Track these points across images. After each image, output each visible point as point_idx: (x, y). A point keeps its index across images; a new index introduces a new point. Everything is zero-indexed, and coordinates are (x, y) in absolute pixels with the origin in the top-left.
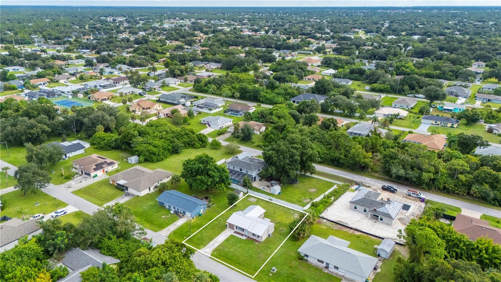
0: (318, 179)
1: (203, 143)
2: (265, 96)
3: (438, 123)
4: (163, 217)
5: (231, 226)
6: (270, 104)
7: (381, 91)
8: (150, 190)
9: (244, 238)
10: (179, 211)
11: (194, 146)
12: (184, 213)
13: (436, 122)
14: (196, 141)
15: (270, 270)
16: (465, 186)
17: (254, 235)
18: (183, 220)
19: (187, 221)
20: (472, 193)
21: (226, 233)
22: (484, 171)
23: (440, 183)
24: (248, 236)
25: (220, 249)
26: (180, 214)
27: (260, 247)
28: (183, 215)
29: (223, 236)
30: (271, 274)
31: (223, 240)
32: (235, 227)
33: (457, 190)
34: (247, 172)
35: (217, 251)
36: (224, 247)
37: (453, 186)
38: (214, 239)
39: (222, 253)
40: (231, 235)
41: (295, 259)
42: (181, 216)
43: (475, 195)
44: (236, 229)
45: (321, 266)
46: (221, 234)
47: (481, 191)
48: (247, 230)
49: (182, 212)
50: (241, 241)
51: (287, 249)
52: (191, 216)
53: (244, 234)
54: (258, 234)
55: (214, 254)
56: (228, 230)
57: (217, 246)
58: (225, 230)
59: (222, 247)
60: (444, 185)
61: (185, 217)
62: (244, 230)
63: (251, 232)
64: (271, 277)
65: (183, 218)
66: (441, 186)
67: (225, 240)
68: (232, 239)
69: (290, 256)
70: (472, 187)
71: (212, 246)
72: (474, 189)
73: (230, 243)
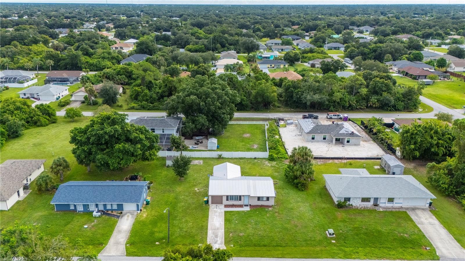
0: (237, 124)
1: (49, 116)
2: (87, 62)
3: (273, 66)
4: (86, 226)
5: (217, 200)
6: (96, 71)
7: (196, 51)
8: (19, 195)
9: (248, 209)
10: (109, 207)
11: (38, 124)
12: (120, 207)
13: (271, 66)
14: (39, 116)
15: (327, 236)
16: (365, 99)
17: (260, 199)
18: (127, 220)
19: (136, 218)
20: (370, 105)
21: (216, 212)
22: (379, 82)
23: (345, 101)
24: (250, 205)
25: (232, 237)
26: (112, 212)
27: (280, 212)
28: (119, 212)
29: (215, 217)
30: (333, 240)
31: (222, 223)
32: (224, 199)
33: (359, 105)
34: (163, 132)
35: (232, 242)
36: (235, 232)
37: (355, 102)
38: (208, 228)
39: (240, 241)
40: (226, 212)
41: (335, 210)
42: (116, 214)
43: (374, 105)
44: (227, 200)
45: (369, 206)
46: (209, 216)
47: (384, 100)
48: (249, 196)
49: (117, 208)
50: (247, 214)
51: (309, 203)
52: (135, 208)
53: (243, 204)
54: (268, 196)
55: (231, 247)
56: (213, 207)
57: (223, 235)
58: (209, 208)
59: (232, 232)
60: (350, 103)
61: (126, 214)
62: (242, 198)
63: (255, 196)
64: (338, 245)
65: (122, 216)
66: (347, 105)
67: (225, 222)
68: (234, 217)
69: (324, 208)
70: (370, 99)
71: (217, 238)
72: (373, 100)
73: (237, 223)
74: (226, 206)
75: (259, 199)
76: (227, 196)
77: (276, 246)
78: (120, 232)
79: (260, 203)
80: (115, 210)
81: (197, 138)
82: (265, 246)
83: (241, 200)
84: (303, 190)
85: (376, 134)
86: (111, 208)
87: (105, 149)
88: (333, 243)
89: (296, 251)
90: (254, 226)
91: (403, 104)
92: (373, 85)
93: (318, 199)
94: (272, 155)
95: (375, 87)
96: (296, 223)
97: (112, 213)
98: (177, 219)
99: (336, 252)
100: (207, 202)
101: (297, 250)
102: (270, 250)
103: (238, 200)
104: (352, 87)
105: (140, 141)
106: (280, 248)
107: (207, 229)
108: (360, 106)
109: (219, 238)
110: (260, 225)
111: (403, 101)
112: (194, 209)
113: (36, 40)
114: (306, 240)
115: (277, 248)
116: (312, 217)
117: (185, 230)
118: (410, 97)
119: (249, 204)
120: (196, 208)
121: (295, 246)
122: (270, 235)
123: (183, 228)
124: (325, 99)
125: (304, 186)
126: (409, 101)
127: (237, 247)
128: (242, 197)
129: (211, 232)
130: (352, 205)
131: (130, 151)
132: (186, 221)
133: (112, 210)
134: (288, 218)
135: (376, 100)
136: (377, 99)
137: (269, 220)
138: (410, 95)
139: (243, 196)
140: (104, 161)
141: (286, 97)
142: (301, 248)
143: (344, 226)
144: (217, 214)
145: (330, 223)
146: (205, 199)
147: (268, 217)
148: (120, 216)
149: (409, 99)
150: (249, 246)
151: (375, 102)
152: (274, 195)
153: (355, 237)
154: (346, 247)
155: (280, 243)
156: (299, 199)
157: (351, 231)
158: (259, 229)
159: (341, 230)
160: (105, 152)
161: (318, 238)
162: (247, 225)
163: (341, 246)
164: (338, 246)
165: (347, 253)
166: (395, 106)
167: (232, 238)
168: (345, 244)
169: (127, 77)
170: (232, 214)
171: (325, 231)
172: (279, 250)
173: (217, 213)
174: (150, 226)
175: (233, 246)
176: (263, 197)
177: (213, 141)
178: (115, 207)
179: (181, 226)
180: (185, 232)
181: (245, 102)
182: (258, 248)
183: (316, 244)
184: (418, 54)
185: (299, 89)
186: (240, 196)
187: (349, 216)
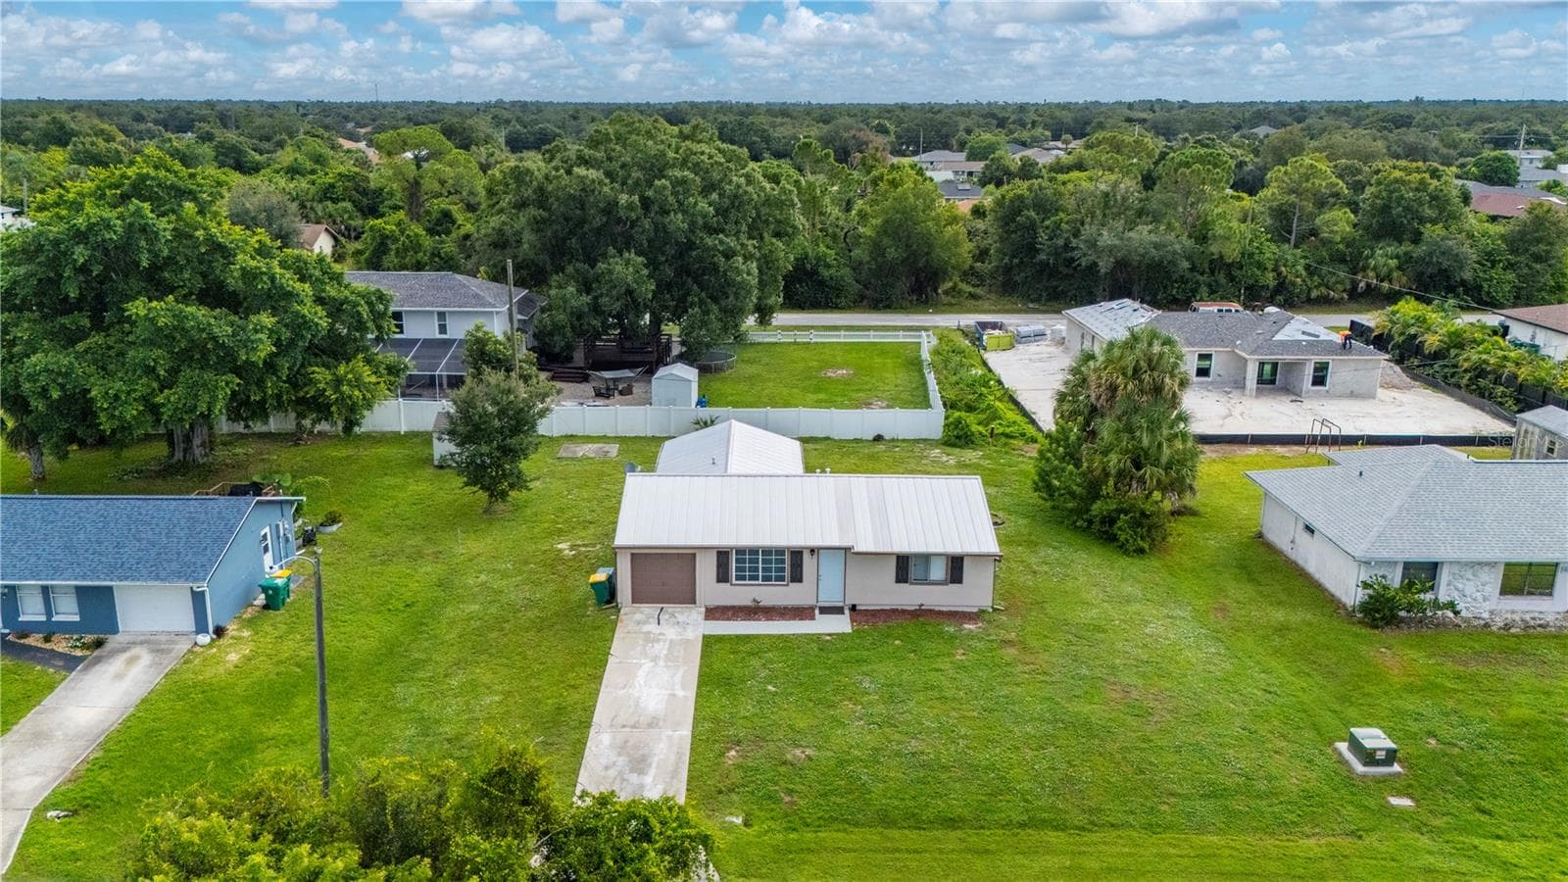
0: (796, 343)
5: (666, 577)
10: (30, 610)
15: (1350, 770)
16: (1342, 260)
17: (914, 572)
18: (119, 677)
19: (174, 672)
20: (1368, 285)
21: (650, 639)
22: (1403, 182)
23: (1261, 266)
24: (853, 608)
25: (739, 767)
26: (47, 640)
27: (1033, 643)
28: (89, 638)
29: (648, 665)
30: (1400, 794)
31: (680, 693)
32: (706, 569)
33: (1320, 285)
34: (443, 329)
35: (735, 797)
36: (759, 740)
37: (1304, 273)
38: (596, 719)
39: (790, 792)
40: (709, 642)
41: (1357, 635)
42: (66, 650)
43: (1386, 285)
44: (723, 577)
45: (1550, 618)
46: (611, 659)
47: (1431, 254)
48: (847, 550)
49: (77, 618)
50: (838, 651)
51: (1189, 604)
52: (185, 621)
53: (812, 602)
54: (956, 549)
55: (730, 828)
56: (638, 616)
57: (679, 755)
58: (615, 623)
59: (739, 743)
60: (1279, 274)
61: (124, 650)
62: (808, 562)
63: (881, 550)
64: (1437, 822)
65: (98, 660)
66: (1270, 279)
67: (698, 687)
68: (755, 662)
69: (1282, 630)
70: (1367, 258)
71: (641, 772)
72: (1382, 261)
73: (775, 694)
74: (714, 613)
75: (905, 567)
76: (723, 555)
77: (1022, 825)
78: (39, 738)
79: (910, 596)
80: (66, 628)
81: (608, 375)
82: (951, 823)
83: (800, 580)
84: (1141, 551)
85: (1437, 355)
86: (43, 618)
87: (82, 335)
88: (1400, 815)
89: (1165, 857)
90: (881, 708)
91: (1511, 276)
92: (1377, 197)
93: (1238, 591)
94: (959, 421)
95: (1386, 209)
96: (1134, 694)
97: (48, 646)
98: (421, 675)
99: (1445, 867)
100: (607, 594)
101: (1172, 851)
102: (987, 852)
103: (782, 579)
104: (1285, 212)
105: (278, 299)
106: (1052, 837)
107: (586, 724)
108: (1323, 290)
109: (652, 771)
110: (912, 704)
111: (1510, 266)
112: (527, 630)
113: (65, 133)
114: (1214, 793)
115: (1033, 836)
116: (1228, 666)
117: (448, 730)
118: (1542, 247)
119: (849, 602)
120: (539, 626)
121: (1149, 827)
122: (983, 757)
123: (437, 722)
124: (1177, 247)
125: (1150, 529)
126: (1538, 266)
127: (770, 830)
128: (806, 556)
129: (606, 739)
130: (1451, 605)
131: (214, 339)
132: (472, 687)
133: (50, 631)
134: (1084, 671)
135: (1393, 263)
136: (1397, 257)
137: (967, 681)
138: (1539, 241)
139: (812, 551)
140: (62, 387)
141: (1005, 254)
142: (1197, 840)
143: (1447, 714)
144: (660, 648)
145: (1344, 699)
146: (600, 576)
147: (961, 667)
148: (81, 659)
149: (1538, 258)
150: (846, 821)
151: (1391, 271)
152: (992, 547)
153: (1538, 774)
154: (1498, 837)
155: (1053, 807)
156: (1127, 589)
157: (1496, 743)
158: (908, 724)
159: (1431, 734)
160: (80, 347)
161: (1294, 778)
162: (833, 706)
163: (1462, 830)
164: (1440, 831)
165: (1521, 872)
166: (1480, 288)
167: (737, 776)
168: (1484, 818)
169: (361, 210)
170: (748, 647)
171: (1331, 744)
172: (1050, 851)
173: (657, 646)
174: (244, 712)
175: (739, 821)
176: (926, 558)
177: (675, 372)
178: (68, 611)
179: (429, 709)
180: (449, 741)
181: (832, 271)
182: (913, 837)
183: (1293, 817)
184: (1499, 160)
185: (1062, 215)
186: (797, 555)
187: (1449, 667)
